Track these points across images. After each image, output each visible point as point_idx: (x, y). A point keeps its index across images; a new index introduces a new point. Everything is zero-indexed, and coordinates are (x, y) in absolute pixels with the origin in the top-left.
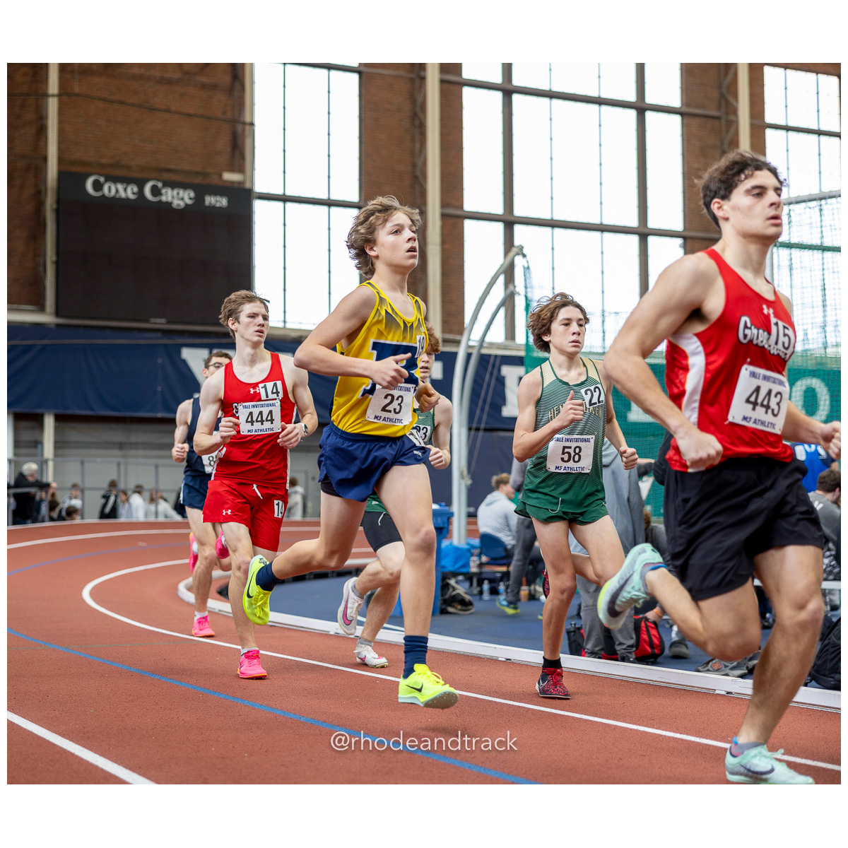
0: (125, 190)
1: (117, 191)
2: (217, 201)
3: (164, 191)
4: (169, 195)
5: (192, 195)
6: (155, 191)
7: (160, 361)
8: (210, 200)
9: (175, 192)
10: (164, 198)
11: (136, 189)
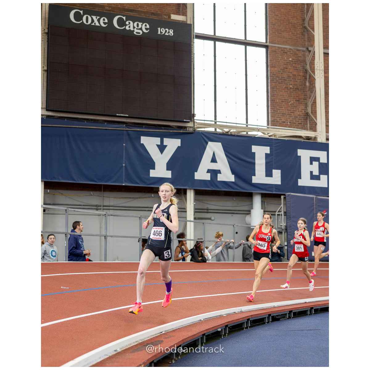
0: (99, 20)
1: (93, 21)
2: (166, 31)
3: (127, 23)
4: (130, 26)
5: (148, 27)
6: (121, 22)
7: (124, 145)
8: (161, 31)
9: (136, 24)
10: (127, 28)
11: (106, 21)
